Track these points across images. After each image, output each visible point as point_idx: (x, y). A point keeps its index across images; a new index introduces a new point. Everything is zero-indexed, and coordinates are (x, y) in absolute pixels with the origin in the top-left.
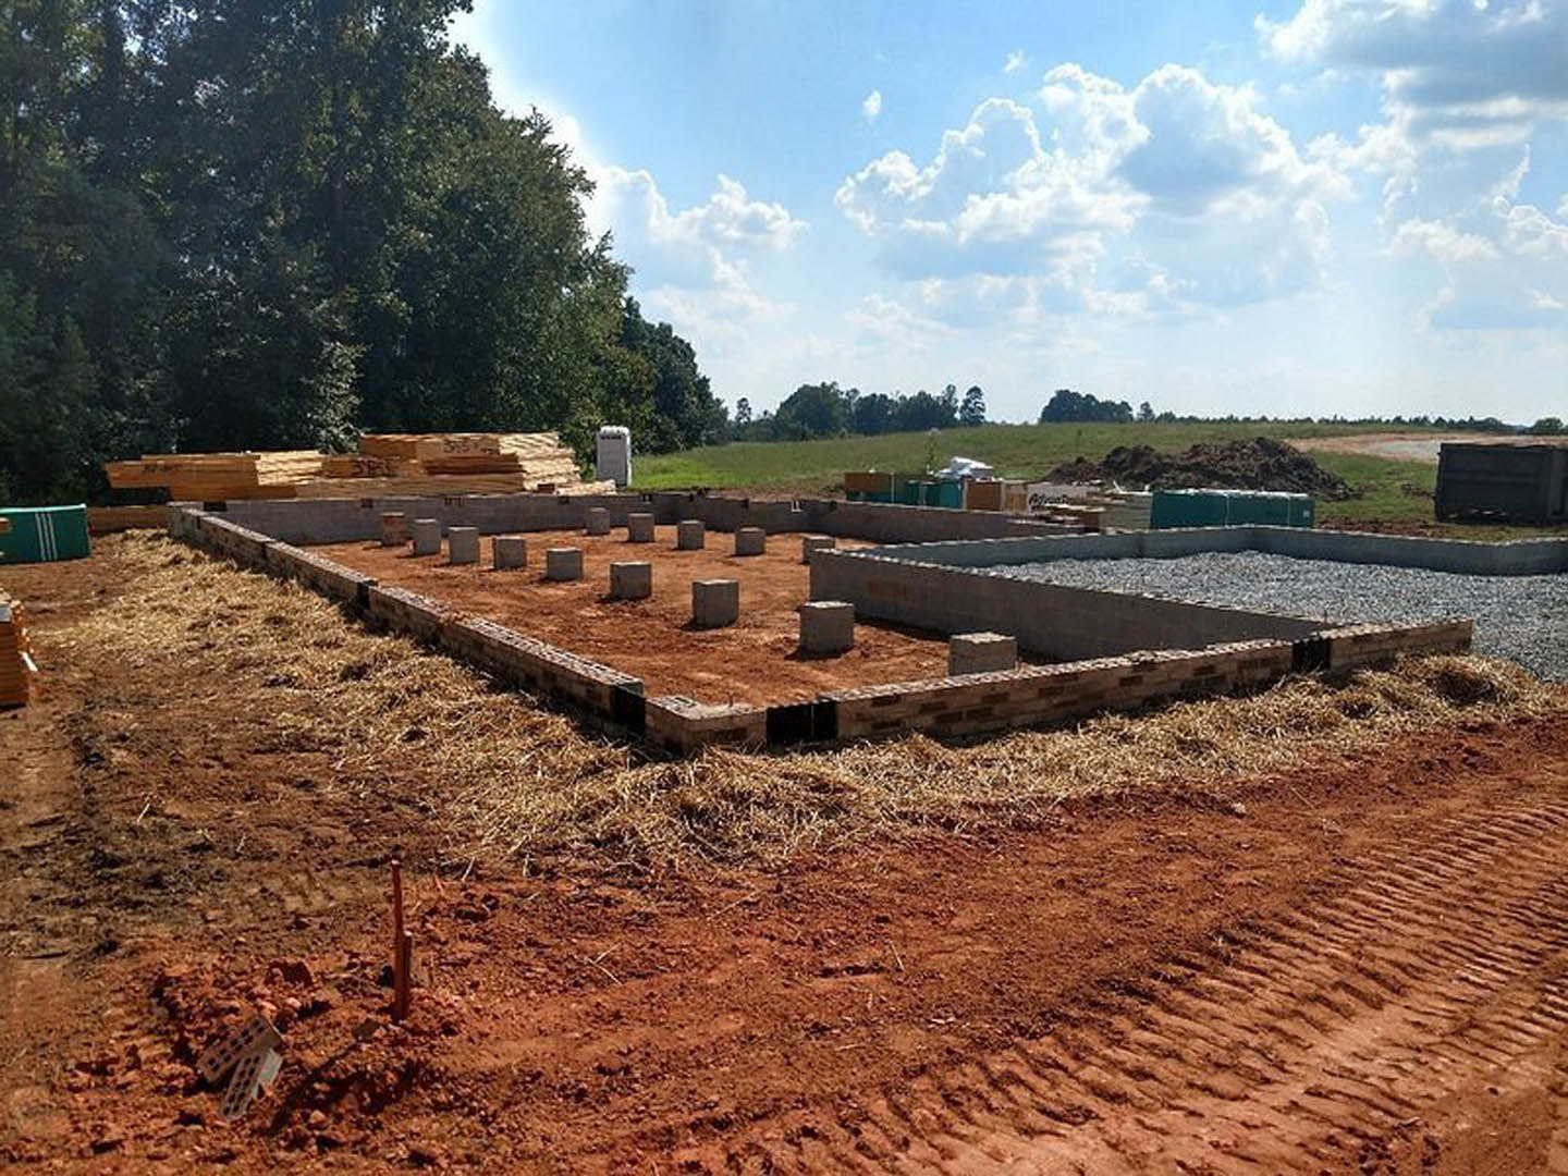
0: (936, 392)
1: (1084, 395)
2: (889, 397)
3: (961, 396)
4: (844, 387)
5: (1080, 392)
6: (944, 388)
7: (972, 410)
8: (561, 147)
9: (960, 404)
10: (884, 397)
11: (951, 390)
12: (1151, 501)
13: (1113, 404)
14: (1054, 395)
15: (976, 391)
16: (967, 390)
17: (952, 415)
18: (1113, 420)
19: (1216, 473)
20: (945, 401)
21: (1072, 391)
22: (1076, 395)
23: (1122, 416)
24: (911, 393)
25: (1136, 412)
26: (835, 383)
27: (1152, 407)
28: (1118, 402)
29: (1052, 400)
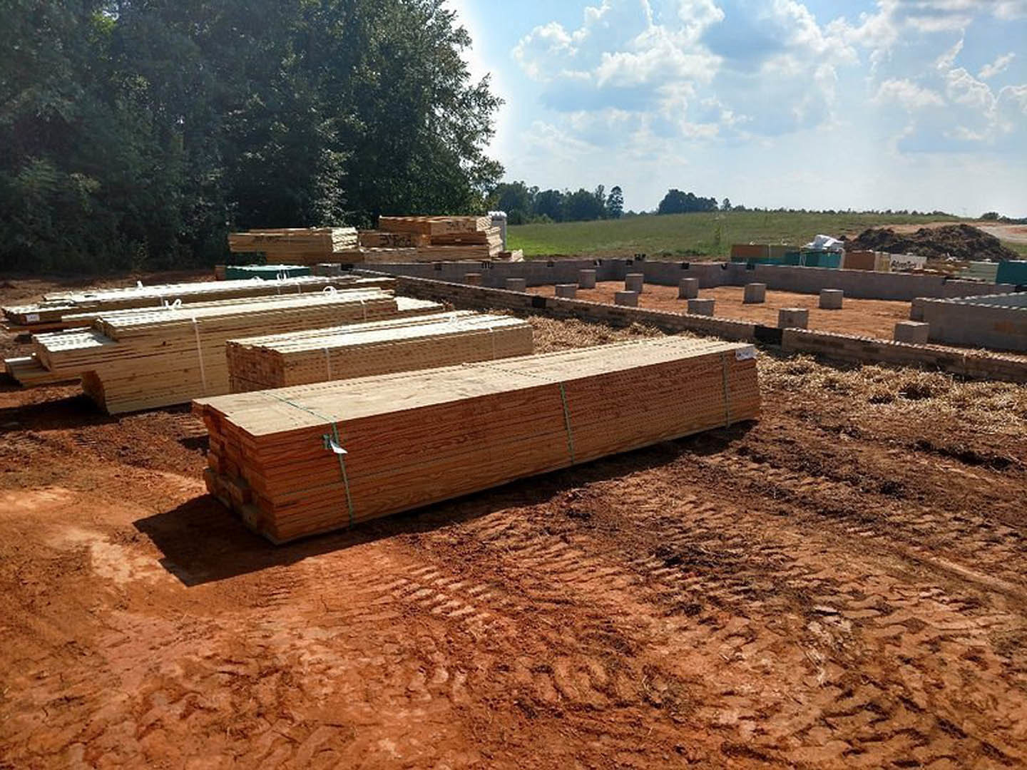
0: (592, 190)
1: (687, 193)
2: (561, 192)
3: (607, 193)
4: (529, 185)
5: (684, 191)
6: (597, 187)
7: (614, 203)
8: (450, 13)
9: (607, 198)
10: (557, 192)
11: (601, 188)
12: (996, 268)
13: (706, 199)
14: (667, 192)
15: (617, 189)
16: (611, 189)
17: (603, 205)
18: (706, 211)
19: (942, 248)
20: (597, 196)
21: (679, 190)
22: (683, 193)
23: (712, 208)
24: (574, 190)
25: (720, 205)
26: (523, 182)
27: (730, 202)
28: (709, 198)
29: (667, 196)
